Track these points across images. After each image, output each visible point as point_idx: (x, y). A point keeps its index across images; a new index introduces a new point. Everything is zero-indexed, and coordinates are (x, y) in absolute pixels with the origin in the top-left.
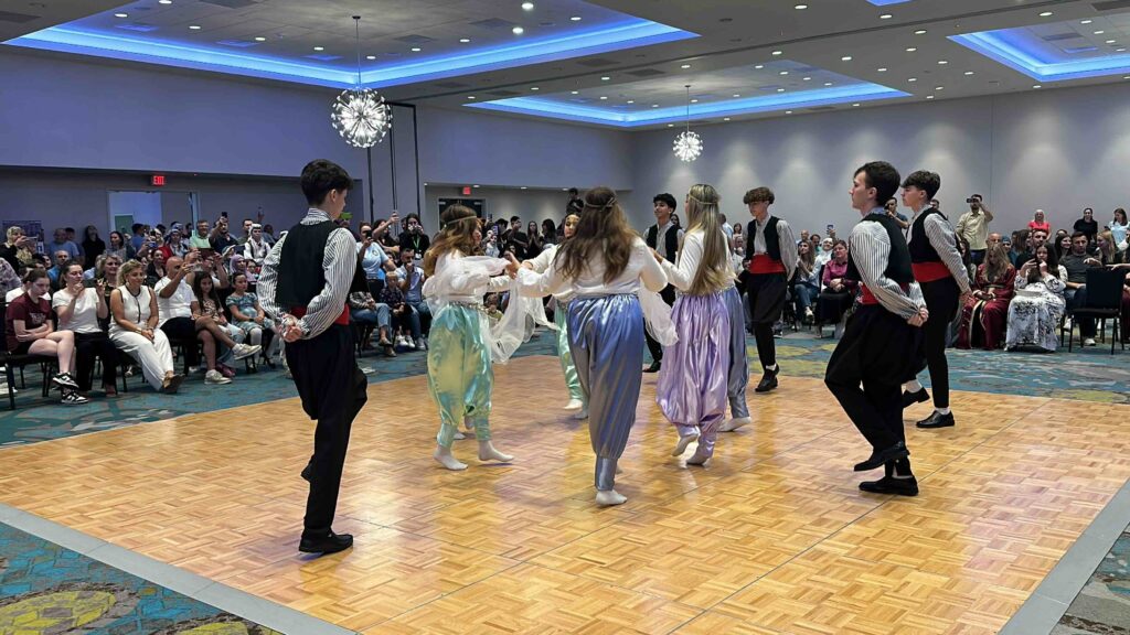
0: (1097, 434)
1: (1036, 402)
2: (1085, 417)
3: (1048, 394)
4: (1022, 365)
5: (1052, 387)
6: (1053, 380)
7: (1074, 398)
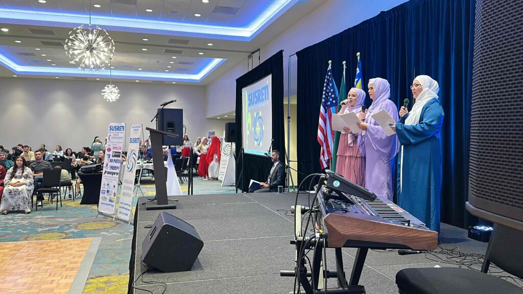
0: (52, 261)
1: (20, 246)
2: (45, 251)
3: (26, 239)
4: (11, 221)
5: (28, 234)
6: (28, 229)
7: (40, 239)
